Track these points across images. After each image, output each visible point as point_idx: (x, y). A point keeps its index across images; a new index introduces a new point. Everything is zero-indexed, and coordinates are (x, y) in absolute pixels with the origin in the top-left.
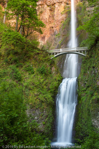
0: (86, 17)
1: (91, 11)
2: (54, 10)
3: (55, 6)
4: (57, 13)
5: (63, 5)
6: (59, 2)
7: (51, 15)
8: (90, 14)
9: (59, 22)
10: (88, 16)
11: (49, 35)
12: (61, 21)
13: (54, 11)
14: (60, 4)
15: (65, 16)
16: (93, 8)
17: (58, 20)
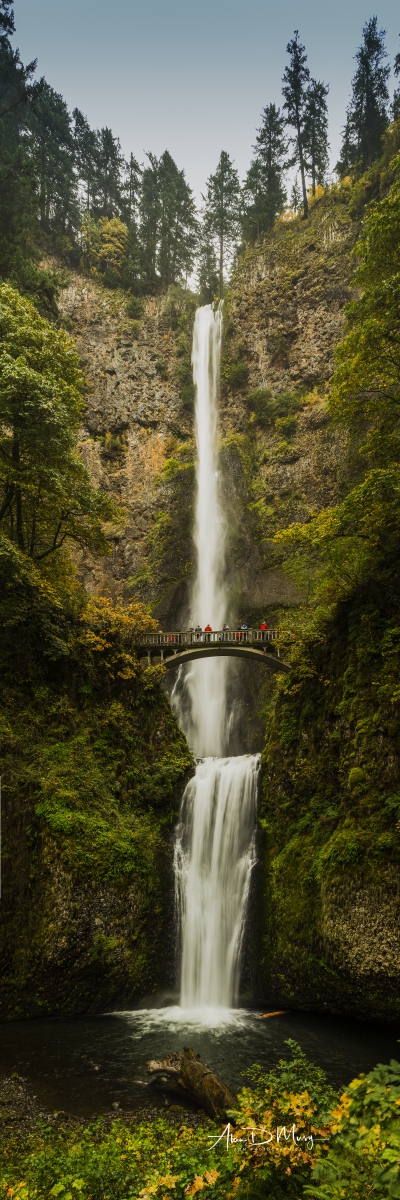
0: (257, 505)
1: (281, 482)
2: (123, 456)
3: (126, 437)
4: (136, 472)
5: (160, 437)
6: (143, 419)
7: (108, 482)
8: (276, 492)
9: (146, 518)
10: (268, 501)
11: (101, 573)
12: (153, 513)
13: (122, 465)
14: (149, 434)
15: (170, 492)
16: (288, 468)
17: (138, 507)
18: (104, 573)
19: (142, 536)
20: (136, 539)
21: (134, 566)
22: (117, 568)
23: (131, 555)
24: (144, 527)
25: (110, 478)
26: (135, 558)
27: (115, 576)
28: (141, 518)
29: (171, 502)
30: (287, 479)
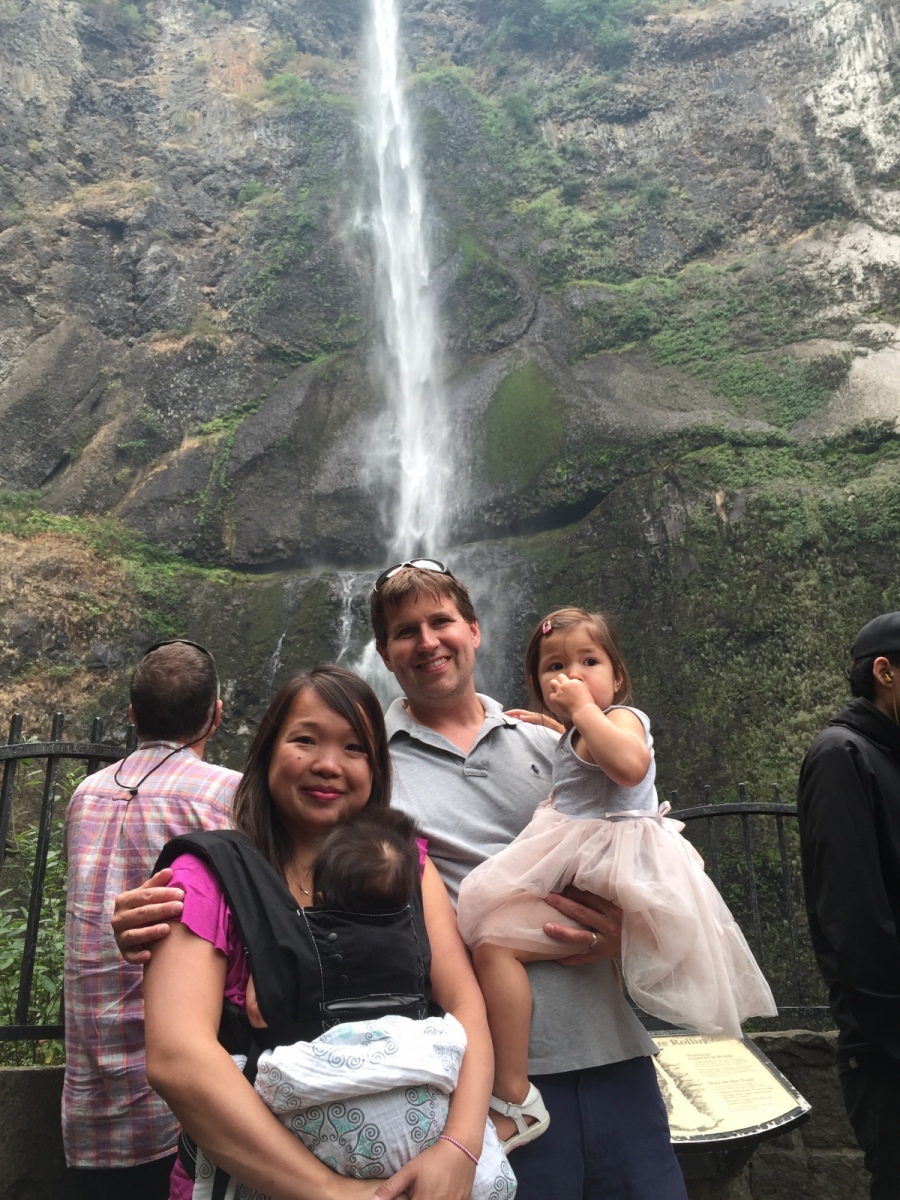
0: (537, 203)
1: (602, 159)
2: (147, 50)
3: (158, 14)
5: (253, 34)
7: (96, 92)
8: (593, 179)
9: (212, 190)
10: (572, 196)
12: (234, 183)
13: (142, 66)
14: (222, 21)
15: (286, 143)
16: (619, 131)
17: (189, 163)
18: (70, 308)
19: (199, 234)
20: (179, 237)
21: (171, 300)
22: (112, 302)
23: (164, 272)
24: (203, 212)
25: (103, 86)
26: (175, 282)
27: (102, 323)
28: (198, 189)
29: (289, 167)
30: (619, 154)
